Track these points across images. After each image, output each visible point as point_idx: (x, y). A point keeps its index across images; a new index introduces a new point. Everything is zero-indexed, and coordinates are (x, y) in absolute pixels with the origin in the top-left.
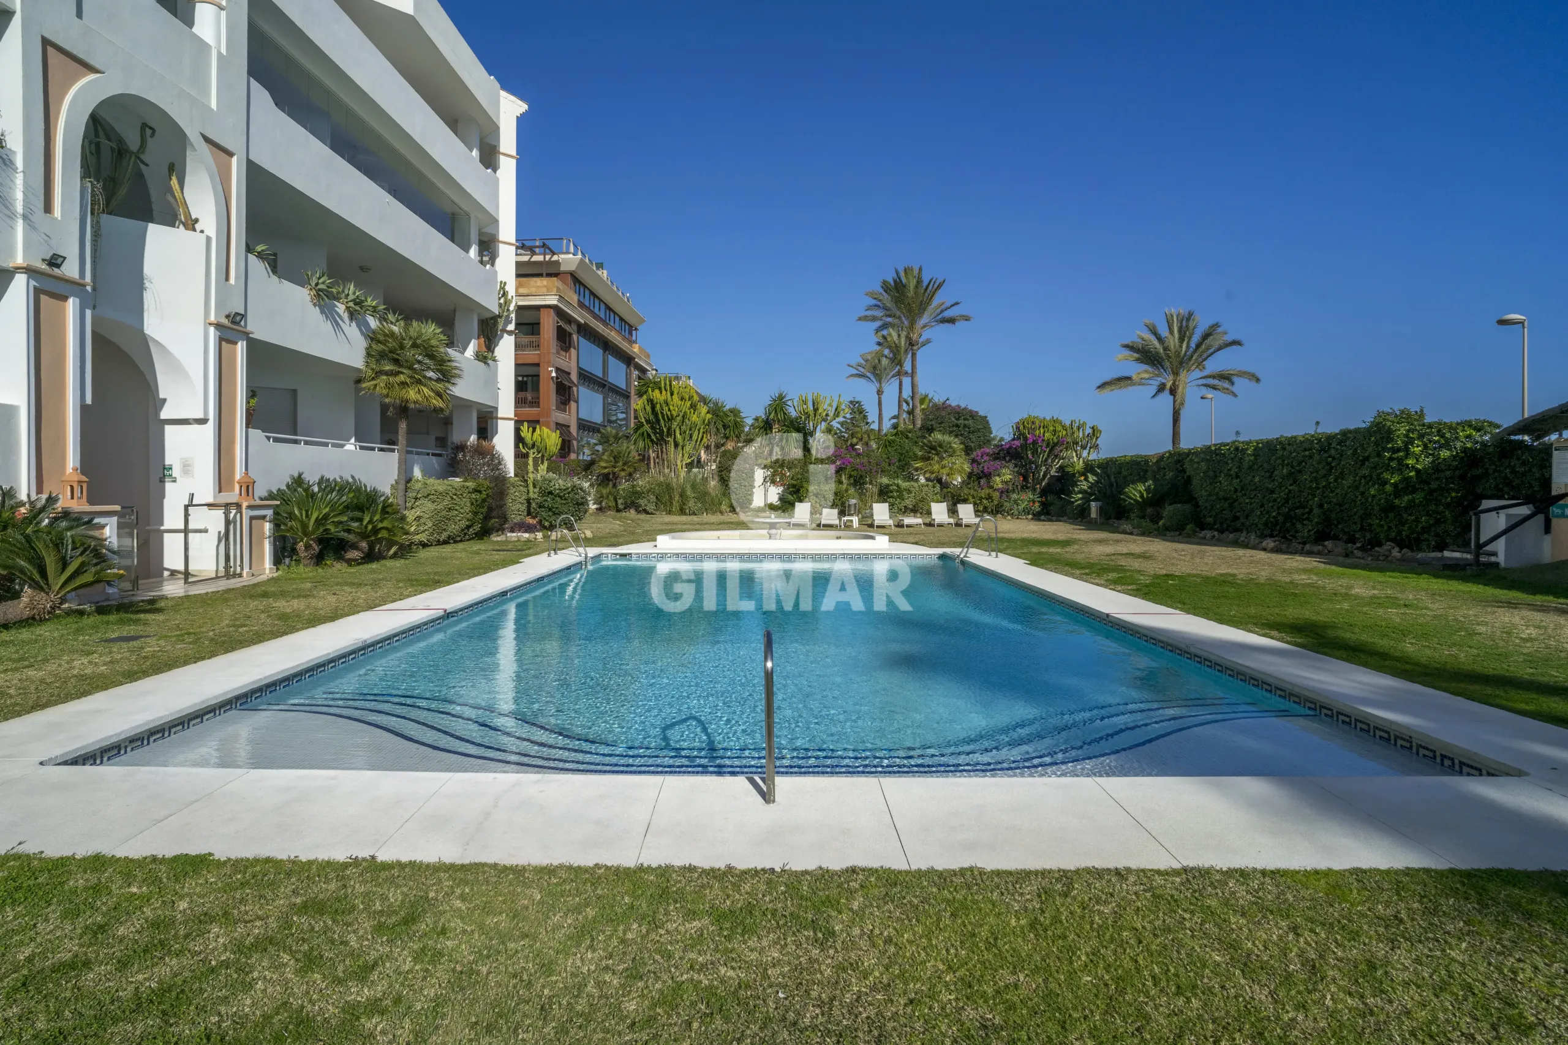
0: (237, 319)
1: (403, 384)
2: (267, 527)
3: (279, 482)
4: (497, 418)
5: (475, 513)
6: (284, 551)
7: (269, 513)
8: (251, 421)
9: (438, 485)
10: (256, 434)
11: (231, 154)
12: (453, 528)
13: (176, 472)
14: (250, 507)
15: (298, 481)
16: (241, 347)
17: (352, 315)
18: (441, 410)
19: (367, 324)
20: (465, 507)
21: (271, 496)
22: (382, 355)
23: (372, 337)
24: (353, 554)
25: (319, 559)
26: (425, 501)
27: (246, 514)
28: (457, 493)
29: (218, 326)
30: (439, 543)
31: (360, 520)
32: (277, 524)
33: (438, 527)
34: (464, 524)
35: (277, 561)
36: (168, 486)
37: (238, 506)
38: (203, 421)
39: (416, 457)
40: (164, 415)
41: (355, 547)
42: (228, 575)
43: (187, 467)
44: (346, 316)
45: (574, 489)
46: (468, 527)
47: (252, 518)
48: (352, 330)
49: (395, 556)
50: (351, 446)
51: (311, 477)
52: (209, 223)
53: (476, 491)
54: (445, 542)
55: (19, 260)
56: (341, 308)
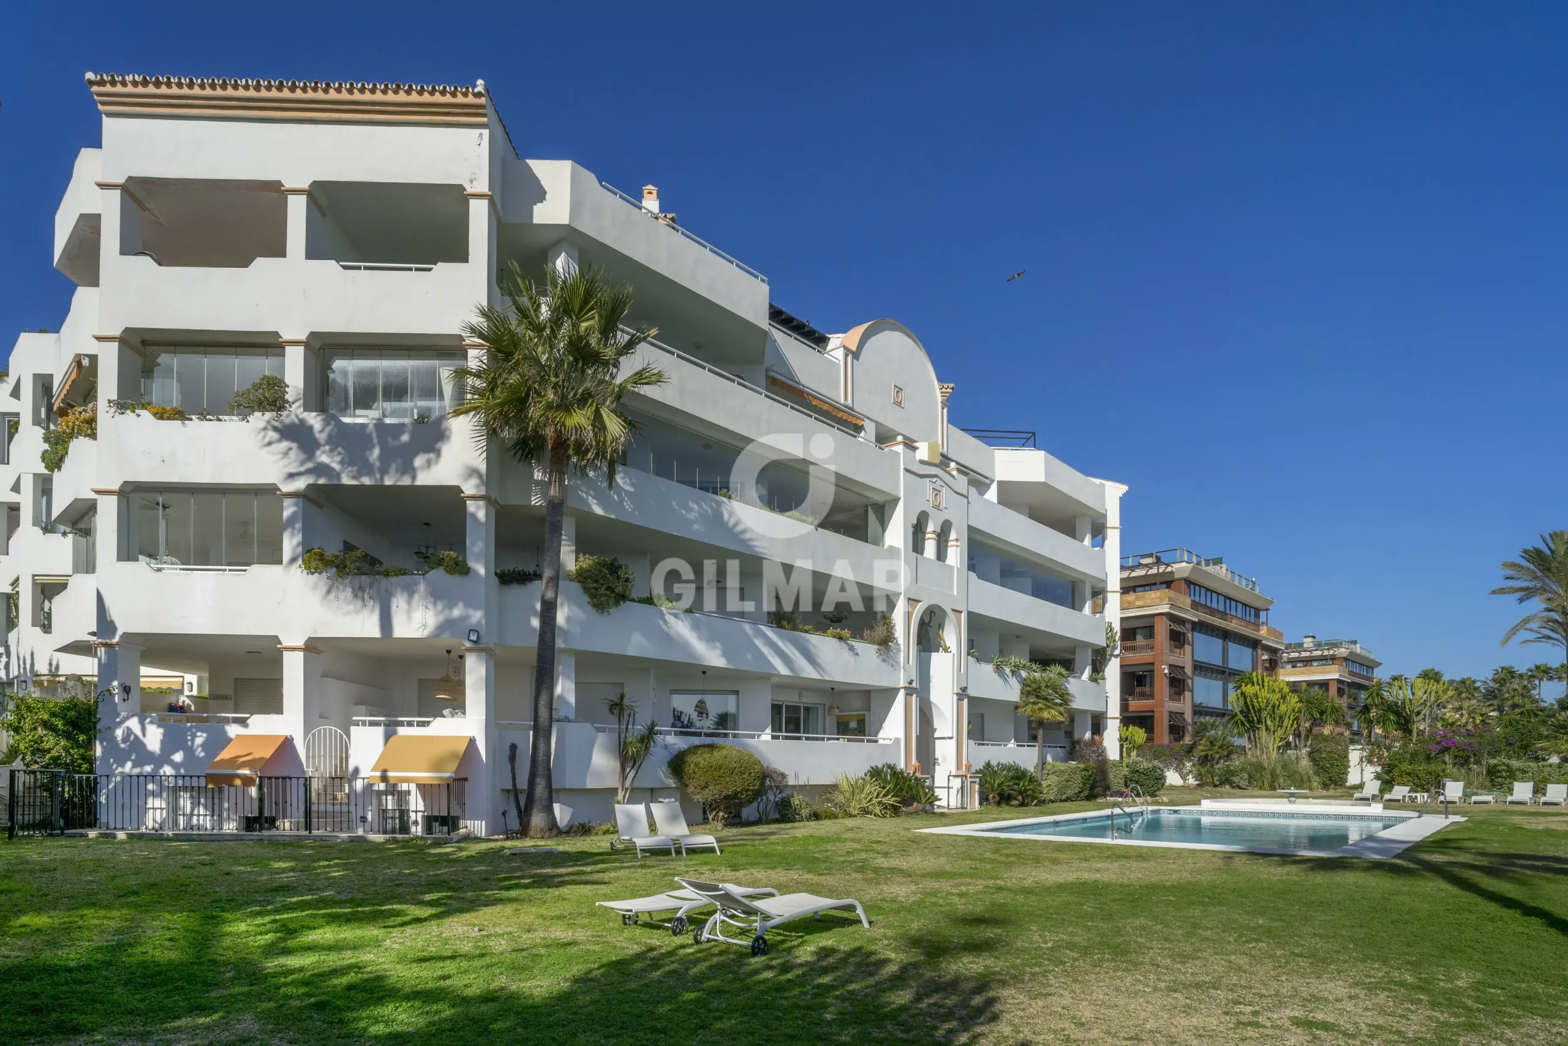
0: (964, 689)
1: (1041, 709)
2: (977, 787)
3: (979, 765)
4: (1107, 718)
5: (1085, 784)
6: (984, 799)
7: (978, 780)
8: (969, 737)
9: (1061, 766)
10: (971, 741)
11: (961, 612)
12: (1070, 793)
13: (940, 761)
14: (971, 777)
15: (988, 765)
16: (966, 701)
17: (1013, 673)
18: (1063, 722)
19: (1021, 676)
20: (1078, 780)
21: (977, 772)
22: (1029, 693)
23: (1024, 683)
24: (1014, 802)
25: (999, 803)
26: (1053, 776)
27: (969, 780)
28: (1073, 771)
29: (958, 694)
30: (1061, 801)
31: (1018, 784)
32: (981, 785)
33: (1060, 791)
34: (1077, 790)
35: (981, 804)
36: (937, 767)
37: (966, 777)
38: (951, 738)
39: (1048, 749)
40: (936, 736)
41: (1015, 799)
42: (963, 808)
43: (944, 758)
44: (1010, 674)
45: (1154, 768)
46: (1080, 792)
47: (971, 782)
48: (1014, 682)
49: (1035, 805)
50: (1012, 744)
51: (994, 763)
52: (954, 649)
53: (1085, 770)
54: (1065, 801)
55: (902, 685)
56: (1008, 670)
